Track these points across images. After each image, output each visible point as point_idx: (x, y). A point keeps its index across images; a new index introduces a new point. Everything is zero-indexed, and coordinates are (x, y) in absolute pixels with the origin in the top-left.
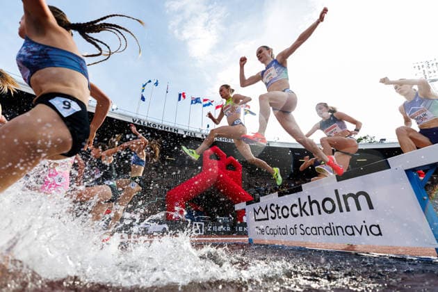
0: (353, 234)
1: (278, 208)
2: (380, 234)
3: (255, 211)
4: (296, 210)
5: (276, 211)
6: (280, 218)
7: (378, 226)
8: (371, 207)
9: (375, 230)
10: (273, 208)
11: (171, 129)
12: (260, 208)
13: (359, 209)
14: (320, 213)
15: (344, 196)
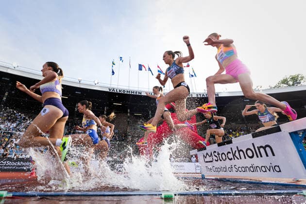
0: (266, 171)
1: (218, 154)
2: (280, 171)
3: (204, 156)
4: (231, 156)
5: (218, 156)
6: (221, 160)
7: (278, 166)
8: (274, 155)
9: (277, 169)
10: (216, 154)
12: (207, 154)
13: (267, 156)
14: (245, 158)
15: (258, 147)
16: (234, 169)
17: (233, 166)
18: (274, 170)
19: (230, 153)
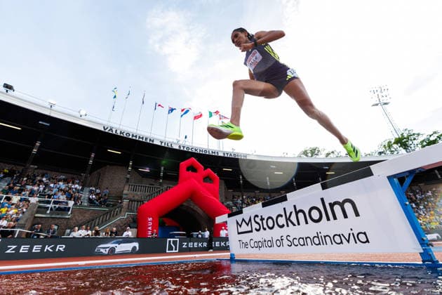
1: (262, 219)
2: (367, 241)
3: (237, 223)
4: (282, 221)
5: (260, 222)
6: (265, 229)
7: (365, 233)
8: (357, 214)
9: (362, 237)
10: (258, 220)
11: (146, 139)
12: (243, 220)
13: (346, 216)
14: (307, 223)
15: (330, 204)
16: (286, 242)
17: (284, 238)
18: (357, 239)
19: (281, 216)
